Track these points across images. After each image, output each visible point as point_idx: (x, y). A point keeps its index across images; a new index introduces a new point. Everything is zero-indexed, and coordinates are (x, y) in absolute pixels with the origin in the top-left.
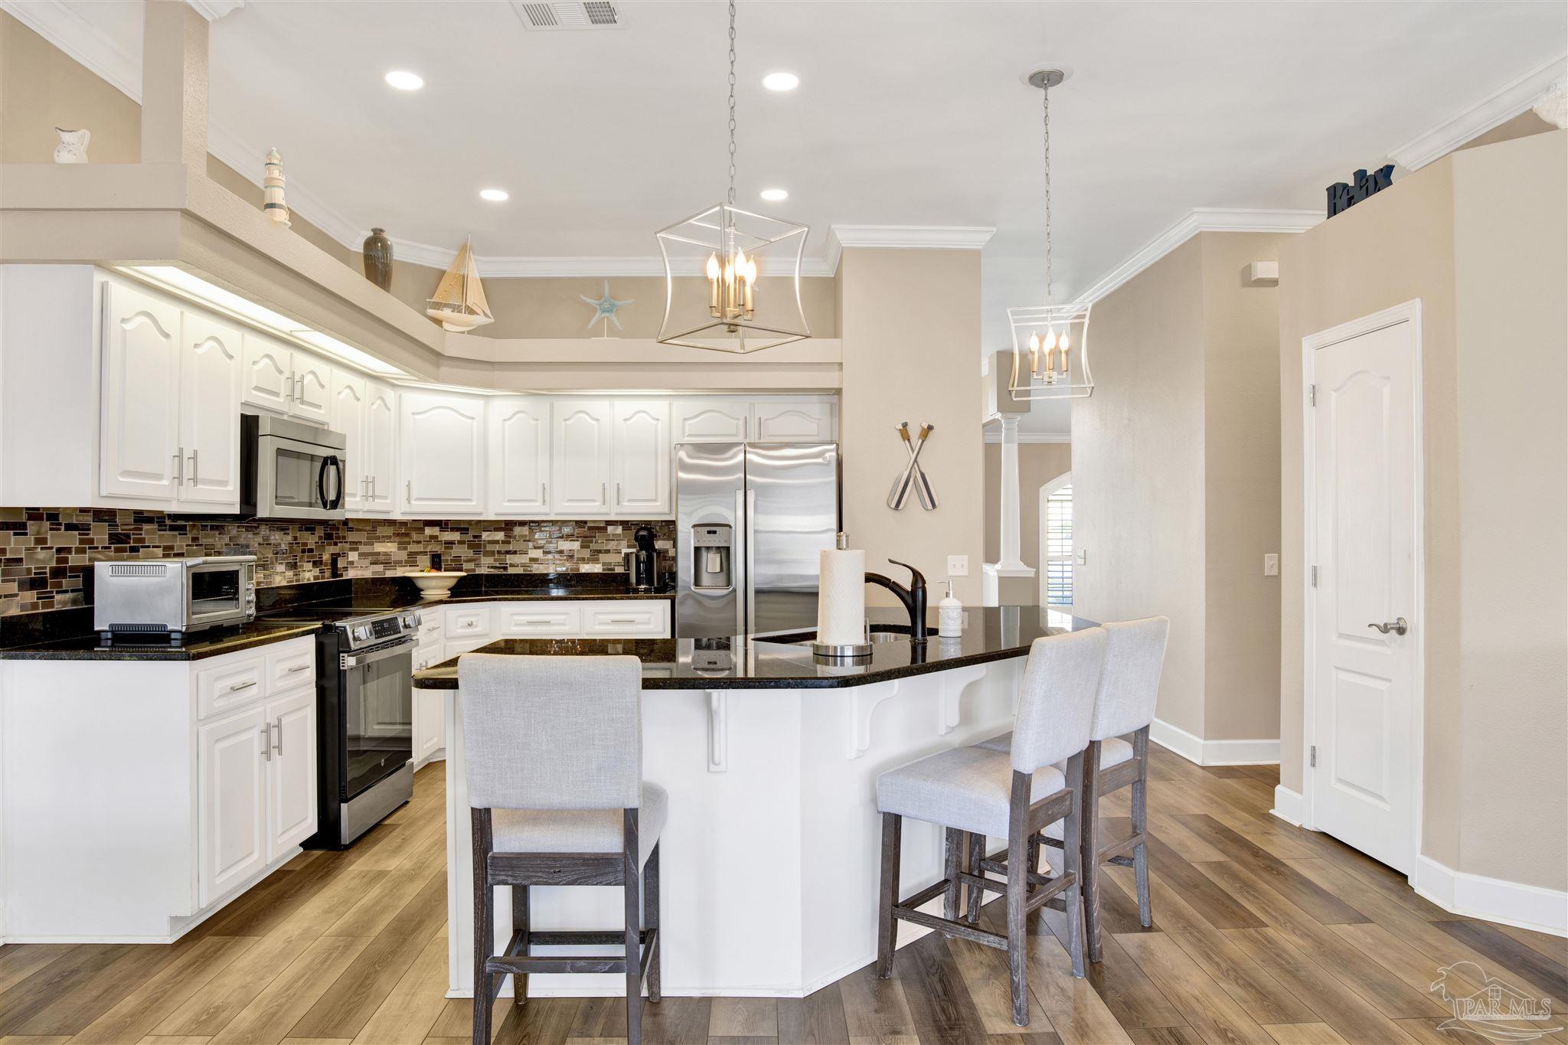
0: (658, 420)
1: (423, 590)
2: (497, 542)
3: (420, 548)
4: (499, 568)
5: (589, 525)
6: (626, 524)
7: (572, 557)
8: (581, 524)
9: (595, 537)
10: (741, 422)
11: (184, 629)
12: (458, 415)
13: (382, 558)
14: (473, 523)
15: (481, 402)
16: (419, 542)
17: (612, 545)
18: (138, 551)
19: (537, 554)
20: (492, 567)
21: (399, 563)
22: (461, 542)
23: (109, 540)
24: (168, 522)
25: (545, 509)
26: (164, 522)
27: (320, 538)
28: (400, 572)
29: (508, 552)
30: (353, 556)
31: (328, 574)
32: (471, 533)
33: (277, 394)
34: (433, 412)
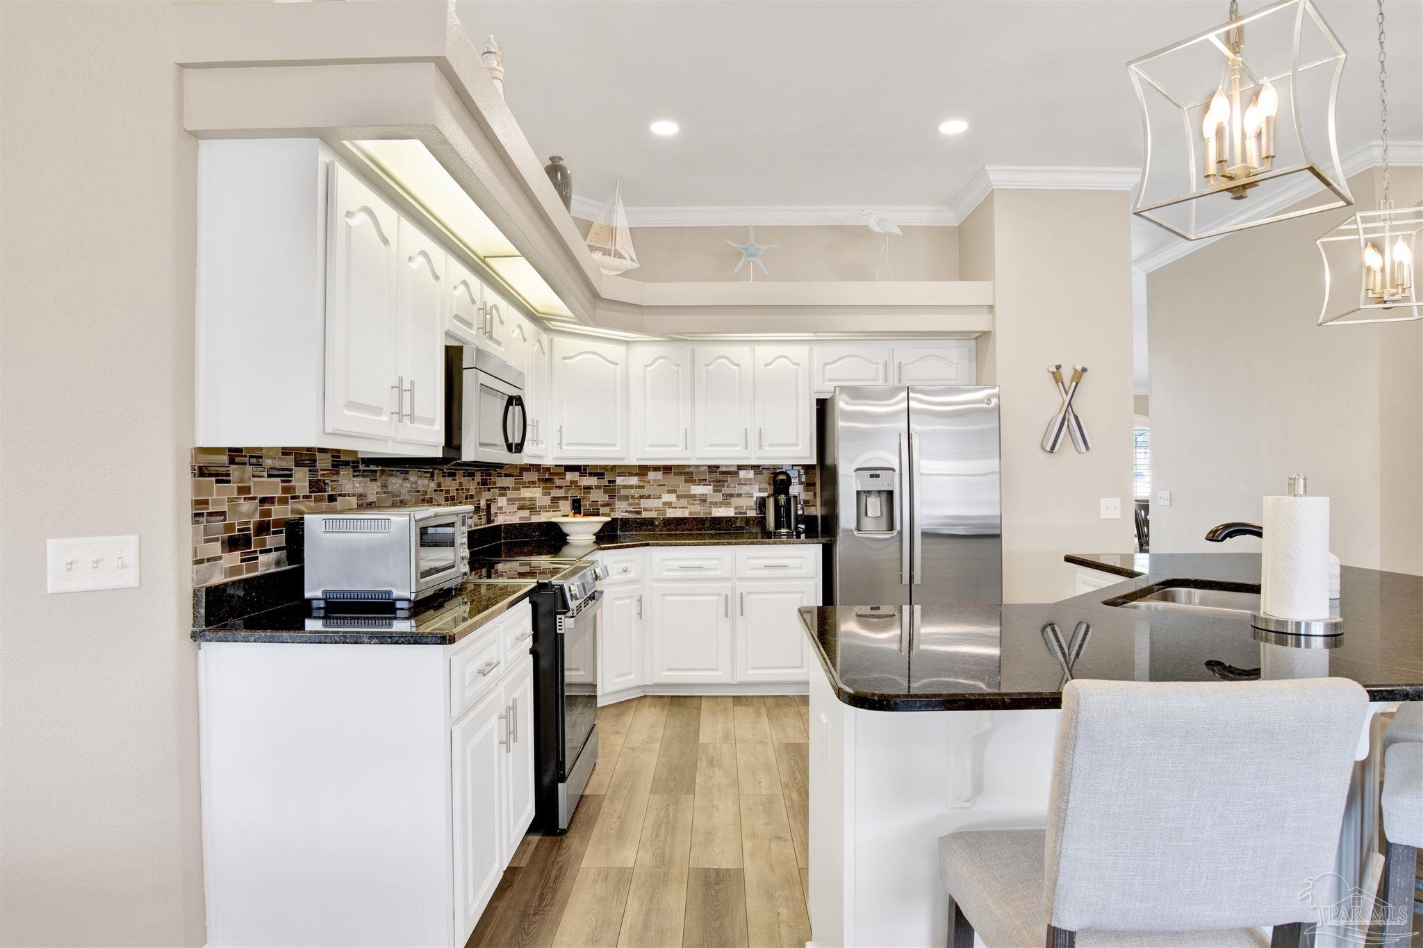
0: (798, 365)
1: (568, 535)
2: (632, 487)
3: (561, 493)
4: (632, 512)
5: (721, 469)
6: (757, 468)
7: (705, 501)
8: (713, 469)
9: (727, 481)
10: (881, 367)
11: (413, 598)
12: (603, 361)
13: (528, 503)
14: (608, 467)
15: (621, 349)
16: (560, 487)
17: (744, 489)
18: (336, 500)
19: (671, 498)
20: (626, 511)
21: (543, 508)
22: (598, 487)
23: (310, 488)
24: (362, 467)
25: (687, 454)
26: (358, 467)
27: (478, 483)
28: (543, 517)
29: (641, 497)
30: (502, 502)
31: (484, 520)
32: (607, 478)
33: (470, 325)
34: (579, 358)
